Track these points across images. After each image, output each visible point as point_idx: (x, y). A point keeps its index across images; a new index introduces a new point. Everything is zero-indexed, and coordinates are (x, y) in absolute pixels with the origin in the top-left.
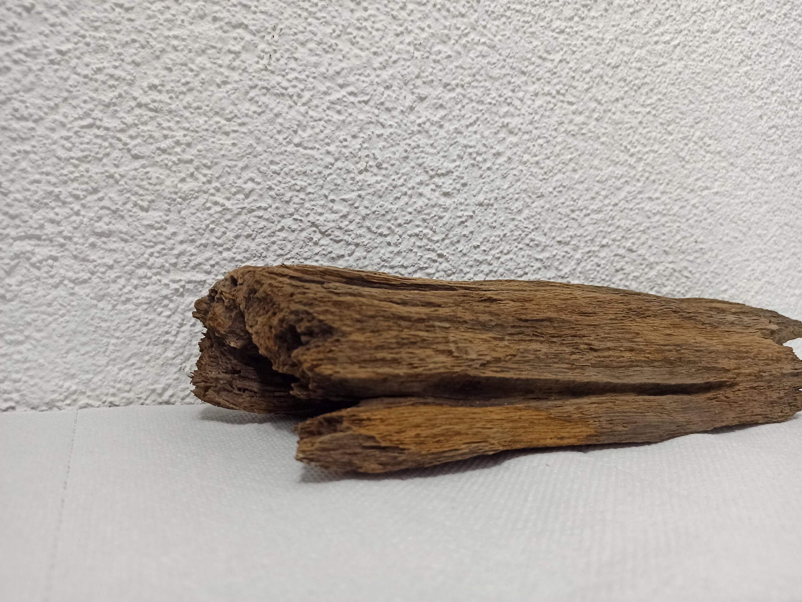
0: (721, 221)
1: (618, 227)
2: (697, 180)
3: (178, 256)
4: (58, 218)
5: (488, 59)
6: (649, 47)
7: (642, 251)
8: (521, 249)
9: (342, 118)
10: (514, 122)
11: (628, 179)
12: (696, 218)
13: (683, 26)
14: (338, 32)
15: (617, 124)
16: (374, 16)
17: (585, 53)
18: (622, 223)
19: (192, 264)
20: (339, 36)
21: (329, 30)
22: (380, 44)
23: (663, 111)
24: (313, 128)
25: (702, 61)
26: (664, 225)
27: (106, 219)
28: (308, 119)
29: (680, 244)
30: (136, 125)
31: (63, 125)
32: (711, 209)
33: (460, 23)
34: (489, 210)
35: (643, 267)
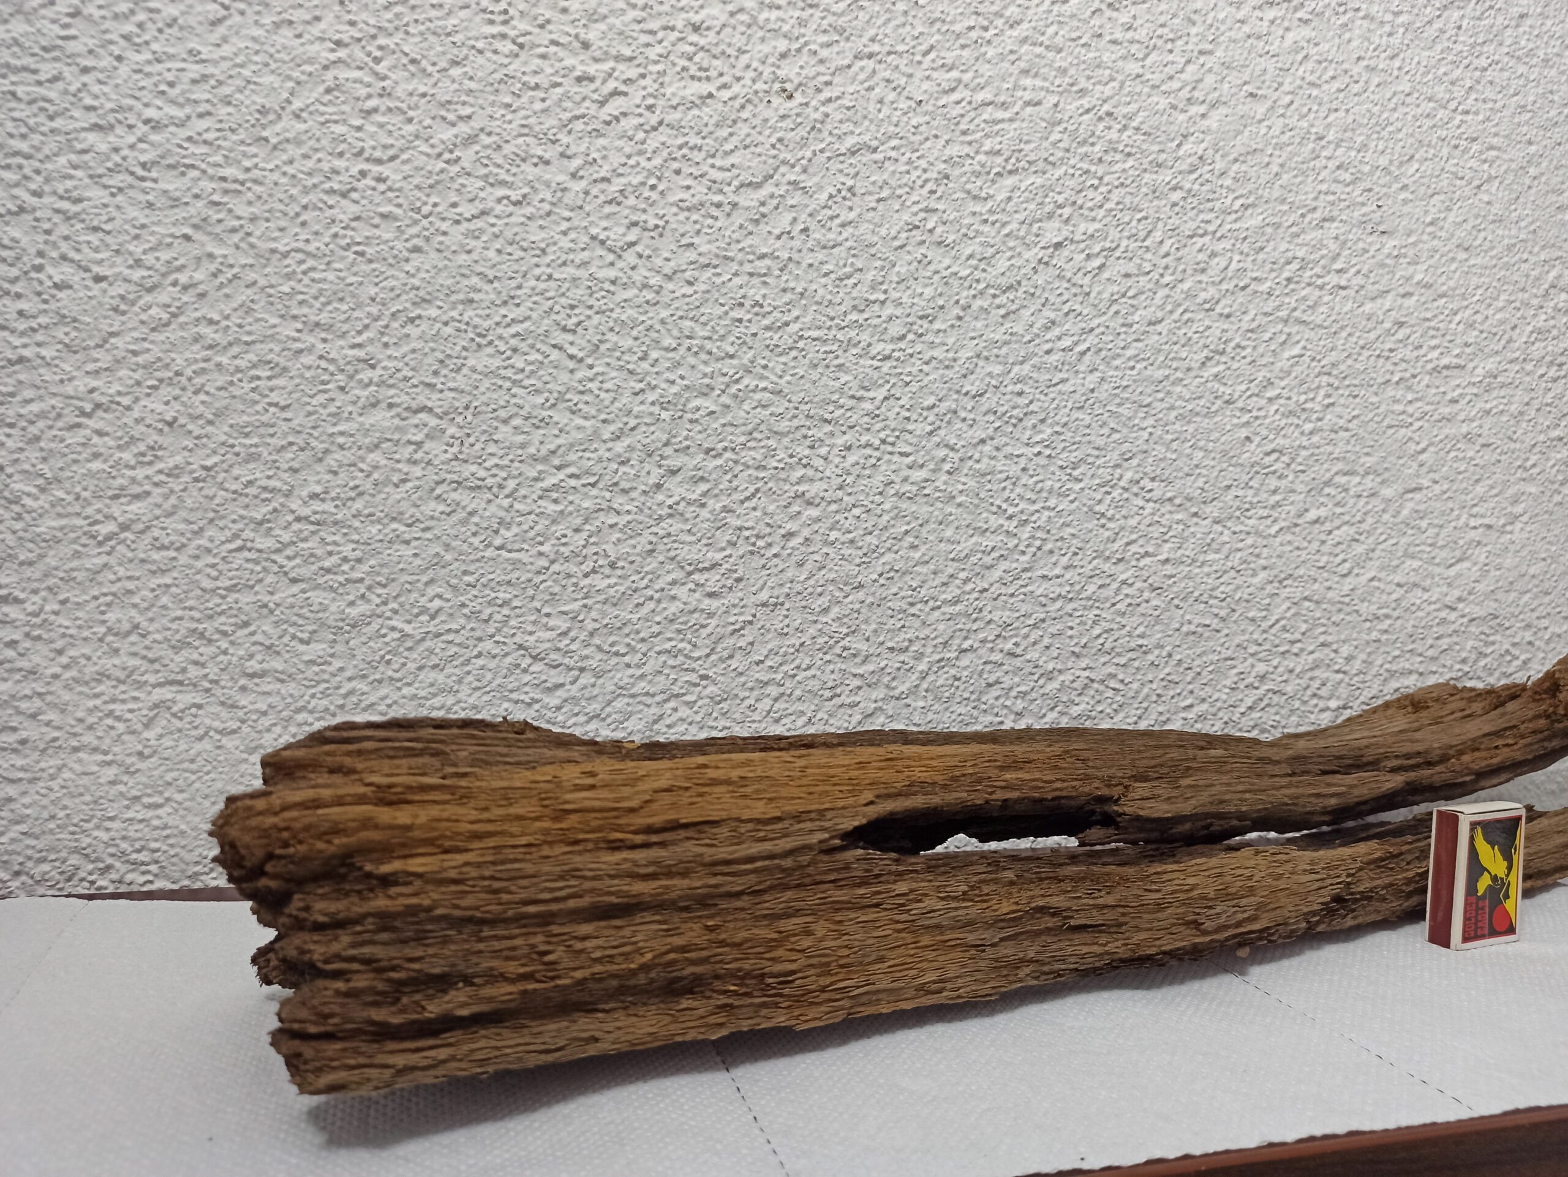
0: (1176, 602)
1: (989, 622)
2: (1128, 544)
3: (346, 696)
4: (202, 659)
5: (772, 409)
6: (1035, 360)
7: (1032, 655)
8: (829, 661)
9: (559, 508)
10: (813, 489)
11: (1005, 553)
12: (1129, 601)
13: (1097, 321)
14: (552, 401)
15: (984, 475)
16: (603, 374)
17: (926, 381)
18: (996, 616)
19: (363, 705)
20: (554, 405)
21: (540, 400)
22: (612, 409)
23: (1064, 449)
24: (520, 524)
25: (1133, 368)
26: (1071, 616)
27: (259, 657)
28: (513, 513)
29: (1101, 641)
30: (294, 543)
31: (208, 551)
32: (1156, 585)
33: (728, 366)
34: (777, 612)
35: (1036, 677)
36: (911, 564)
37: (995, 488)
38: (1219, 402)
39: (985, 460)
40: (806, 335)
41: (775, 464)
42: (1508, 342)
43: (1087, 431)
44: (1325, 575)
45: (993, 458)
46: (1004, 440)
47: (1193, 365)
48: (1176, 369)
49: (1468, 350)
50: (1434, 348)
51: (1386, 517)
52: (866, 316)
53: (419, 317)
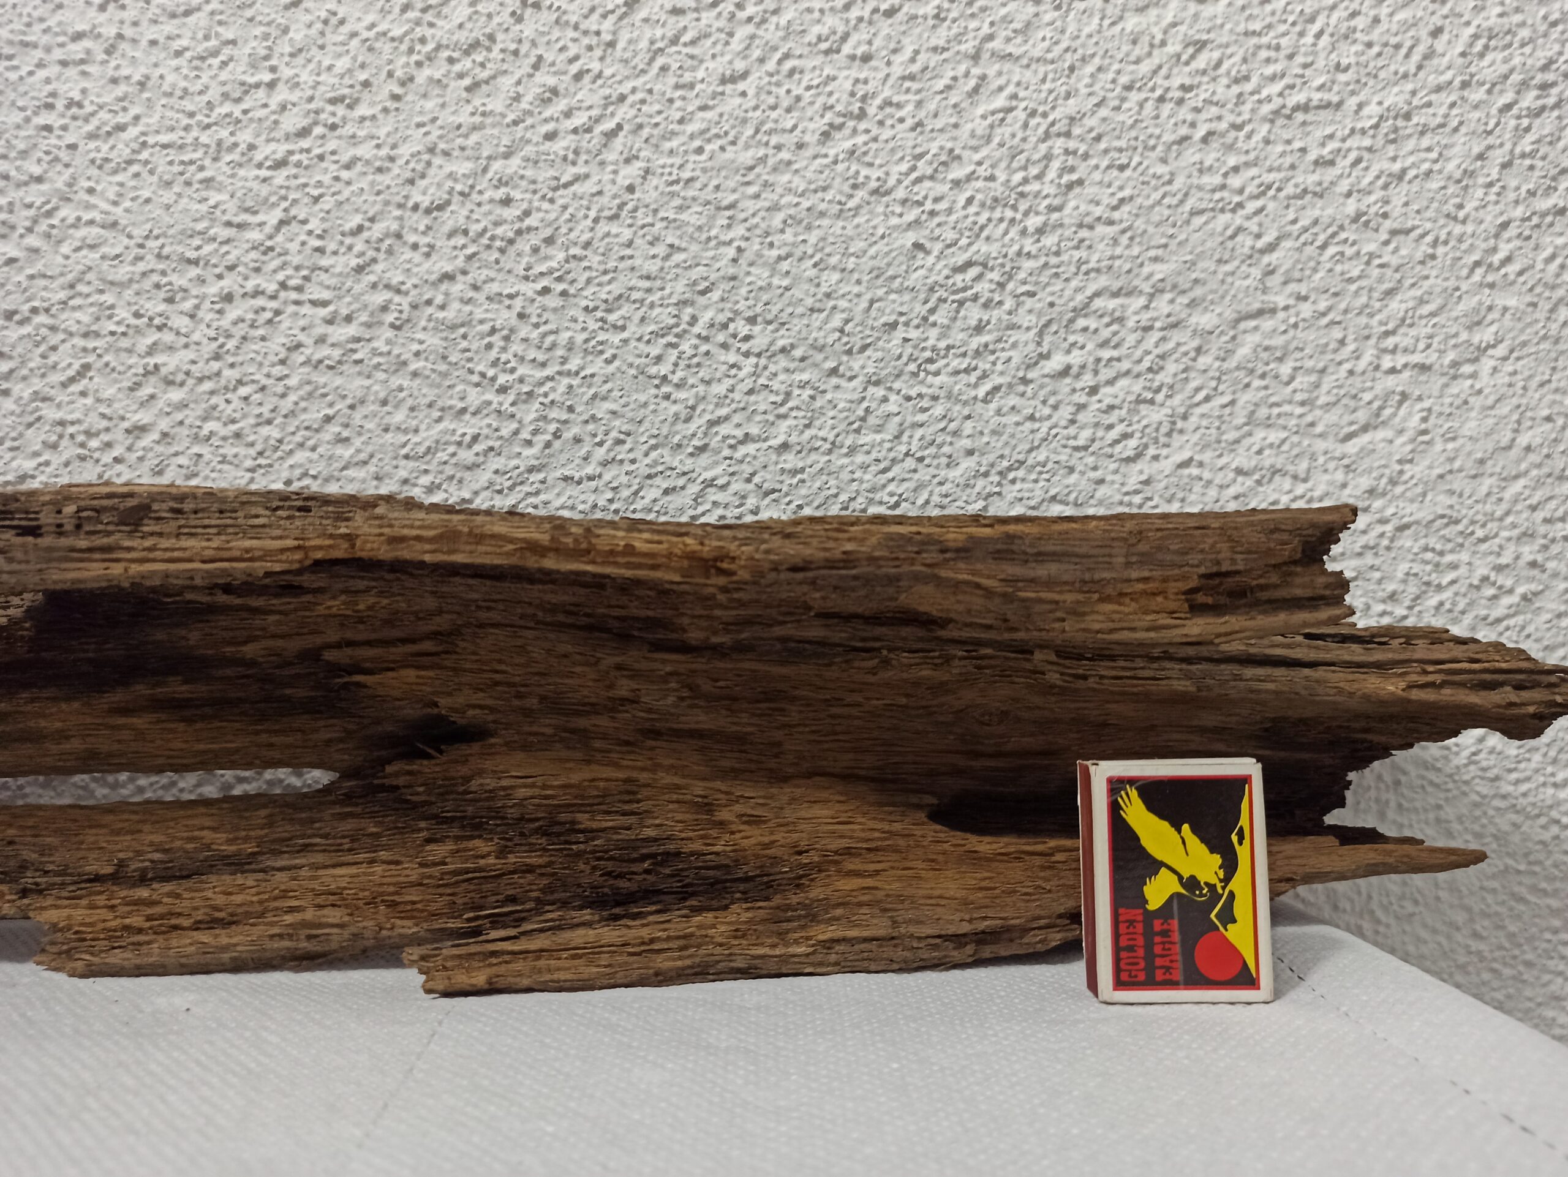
37: (474, 347)
38: (861, 194)
40: (151, 140)
41: (113, 328)
42: (1428, 56)
43: (628, 252)
44: (1090, 460)
46: (485, 272)
47: (807, 138)
48: (778, 148)
49: (1342, 77)
50: (1273, 78)
51: (1203, 361)
52: (245, 106)
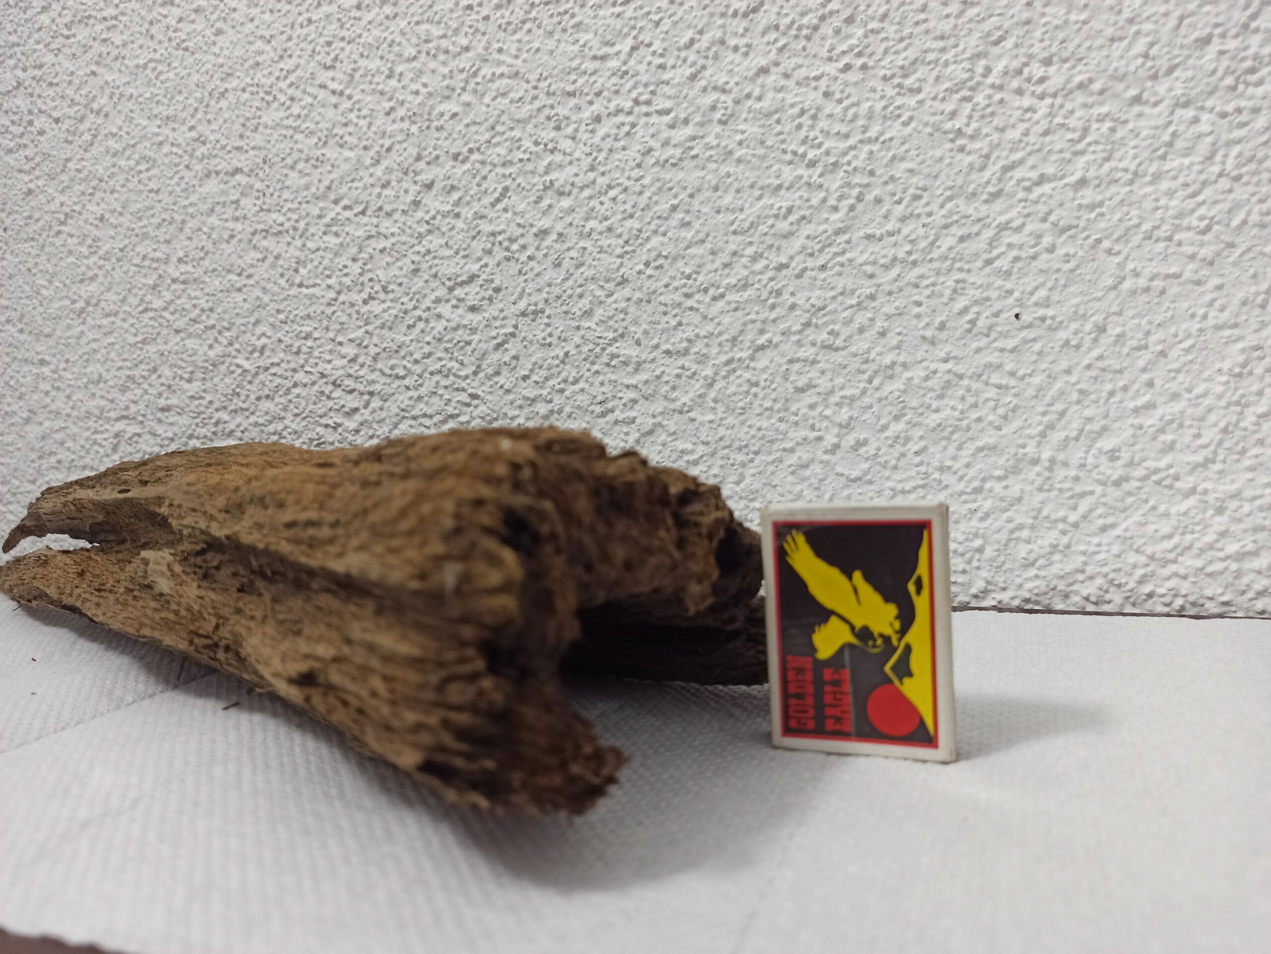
1: (793, 307)
2: (1007, 169)
4: (136, 399)
5: (511, 96)
7: (860, 345)
9: (337, 241)
10: (560, 177)
11: (807, 213)
12: (1014, 253)
14: (323, 139)
15: (769, 115)
16: (359, 101)
18: (800, 299)
19: (227, 432)
20: (325, 143)
21: (314, 141)
22: (370, 134)
23: (886, 51)
24: (312, 261)
26: (917, 286)
27: (165, 395)
28: (306, 252)
29: (970, 316)
30: (173, 301)
31: (130, 314)
32: (1062, 223)
33: (465, 61)
34: (539, 321)
35: (866, 376)
36: (682, 245)
39: (770, 95)
45: (782, 89)
53: (226, 90)
